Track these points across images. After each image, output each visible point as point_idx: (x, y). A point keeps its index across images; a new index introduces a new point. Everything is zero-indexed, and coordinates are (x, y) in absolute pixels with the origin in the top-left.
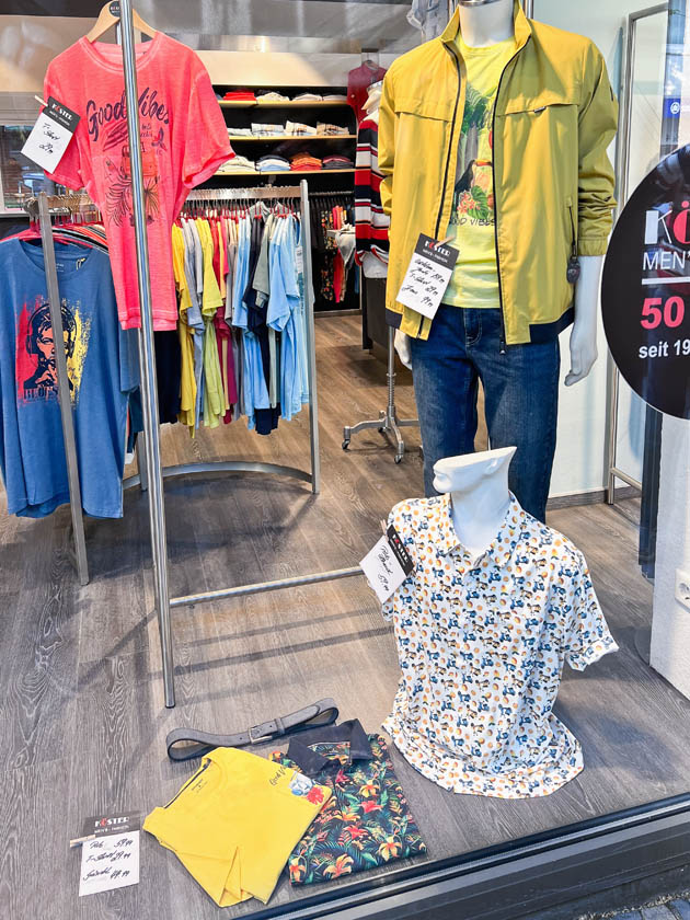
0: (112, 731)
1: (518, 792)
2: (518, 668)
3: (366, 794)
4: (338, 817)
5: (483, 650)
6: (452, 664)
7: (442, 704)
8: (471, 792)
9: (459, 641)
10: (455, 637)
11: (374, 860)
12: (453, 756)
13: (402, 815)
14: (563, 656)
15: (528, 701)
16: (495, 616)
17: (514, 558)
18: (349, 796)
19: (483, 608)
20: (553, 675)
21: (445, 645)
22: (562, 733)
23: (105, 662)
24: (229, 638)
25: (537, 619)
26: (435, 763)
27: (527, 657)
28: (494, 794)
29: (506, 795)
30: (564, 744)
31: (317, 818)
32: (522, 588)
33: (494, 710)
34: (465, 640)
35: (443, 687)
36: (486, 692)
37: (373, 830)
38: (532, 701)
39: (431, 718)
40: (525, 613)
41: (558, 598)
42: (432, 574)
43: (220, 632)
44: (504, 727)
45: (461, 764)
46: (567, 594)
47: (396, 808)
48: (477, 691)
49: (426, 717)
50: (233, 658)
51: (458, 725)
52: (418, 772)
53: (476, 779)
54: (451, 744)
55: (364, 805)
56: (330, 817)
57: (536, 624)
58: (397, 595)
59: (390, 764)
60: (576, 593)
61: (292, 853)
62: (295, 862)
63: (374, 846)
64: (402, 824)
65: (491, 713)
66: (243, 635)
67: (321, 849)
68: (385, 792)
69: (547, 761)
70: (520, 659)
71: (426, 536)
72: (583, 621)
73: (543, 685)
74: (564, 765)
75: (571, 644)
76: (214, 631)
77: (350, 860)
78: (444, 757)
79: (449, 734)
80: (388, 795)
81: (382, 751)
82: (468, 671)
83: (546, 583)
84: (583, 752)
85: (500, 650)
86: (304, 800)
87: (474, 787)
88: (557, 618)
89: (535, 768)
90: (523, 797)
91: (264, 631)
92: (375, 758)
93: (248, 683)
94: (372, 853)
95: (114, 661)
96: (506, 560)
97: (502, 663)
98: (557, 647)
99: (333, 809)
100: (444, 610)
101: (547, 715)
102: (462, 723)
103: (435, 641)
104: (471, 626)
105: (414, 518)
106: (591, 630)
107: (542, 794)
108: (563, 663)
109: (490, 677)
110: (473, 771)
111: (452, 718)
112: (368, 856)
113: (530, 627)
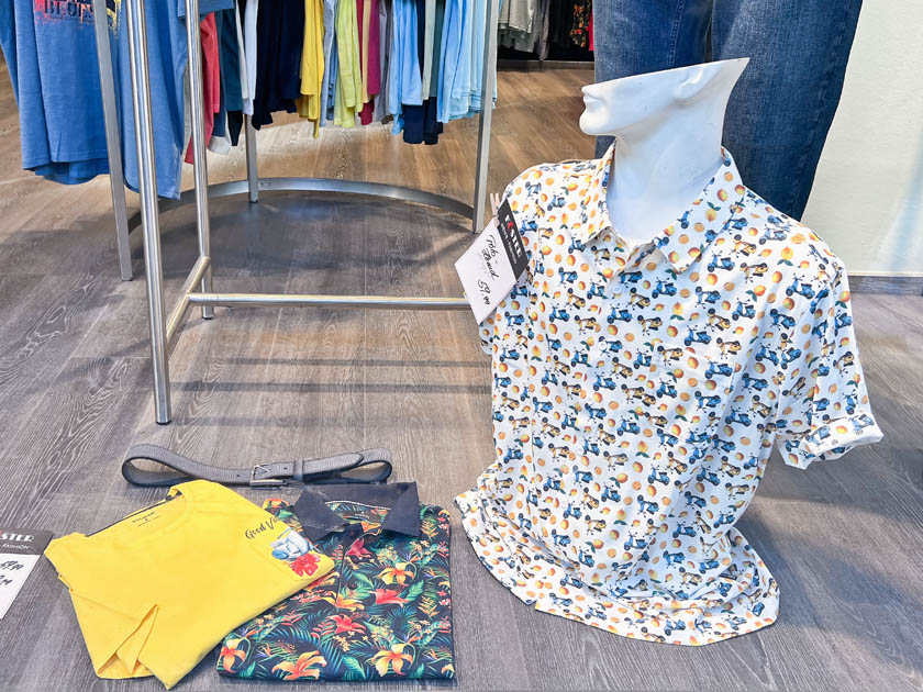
0: (70, 435)
1: (644, 630)
2: (682, 442)
3: (388, 580)
4: (330, 600)
5: (624, 406)
6: (570, 422)
7: (545, 481)
8: (564, 615)
9: (587, 387)
10: (580, 381)
11: (361, 670)
12: (553, 560)
13: (435, 619)
14: (771, 438)
15: (694, 500)
16: (655, 354)
17: (707, 259)
18: (359, 576)
19: (635, 337)
20: (746, 467)
21: (563, 392)
22: (751, 564)
23: (106, 362)
24: (284, 362)
25: (731, 365)
26: (518, 563)
27: (700, 427)
28: (603, 625)
29: (622, 630)
30: (749, 581)
31: (296, 594)
32: (712, 311)
33: (629, 501)
34: (596, 387)
35: (552, 454)
36: (619, 472)
37: (375, 630)
38: (701, 502)
39: (528, 501)
40: (711, 353)
41: (778, 335)
42: (557, 277)
43: (274, 355)
44: (641, 531)
45: (561, 573)
46: (797, 329)
47: (428, 607)
48: (604, 468)
49: (522, 497)
50: (278, 385)
51: (566, 515)
52: (487, 569)
53: (580, 598)
54: (550, 540)
55: (379, 594)
56: (318, 598)
57: (728, 374)
58: (502, 312)
59: (444, 549)
60: (816, 330)
61: (235, 630)
62: (232, 643)
63: (368, 650)
64: (428, 631)
65: (621, 505)
66: (304, 362)
67: (281, 636)
68: (420, 584)
69: (710, 597)
70: (686, 428)
71: (559, 217)
72: (820, 380)
73: (724, 479)
74: (740, 610)
75: (789, 419)
76: (267, 353)
77: (322, 660)
78: (537, 558)
79: (549, 527)
80: (424, 588)
81: (438, 530)
82: (594, 435)
83: (759, 306)
84: (781, 599)
85: (654, 411)
86: (285, 568)
87: (571, 608)
88: (771, 370)
89: (685, 604)
90: (652, 639)
91: (335, 363)
92: (421, 537)
93: (284, 415)
94: (361, 660)
95: (117, 362)
96: (690, 259)
97: (654, 431)
98: (762, 421)
99: (328, 588)
100: (568, 336)
101: (724, 528)
102: (572, 513)
103: (549, 385)
104: (609, 366)
105: (545, 189)
106: (832, 399)
107: (686, 642)
108: (769, 450)
109: (631, 451)
110: (579, 586)
111: (558, 505)
112: (353, 663)
113: (714, 377)
